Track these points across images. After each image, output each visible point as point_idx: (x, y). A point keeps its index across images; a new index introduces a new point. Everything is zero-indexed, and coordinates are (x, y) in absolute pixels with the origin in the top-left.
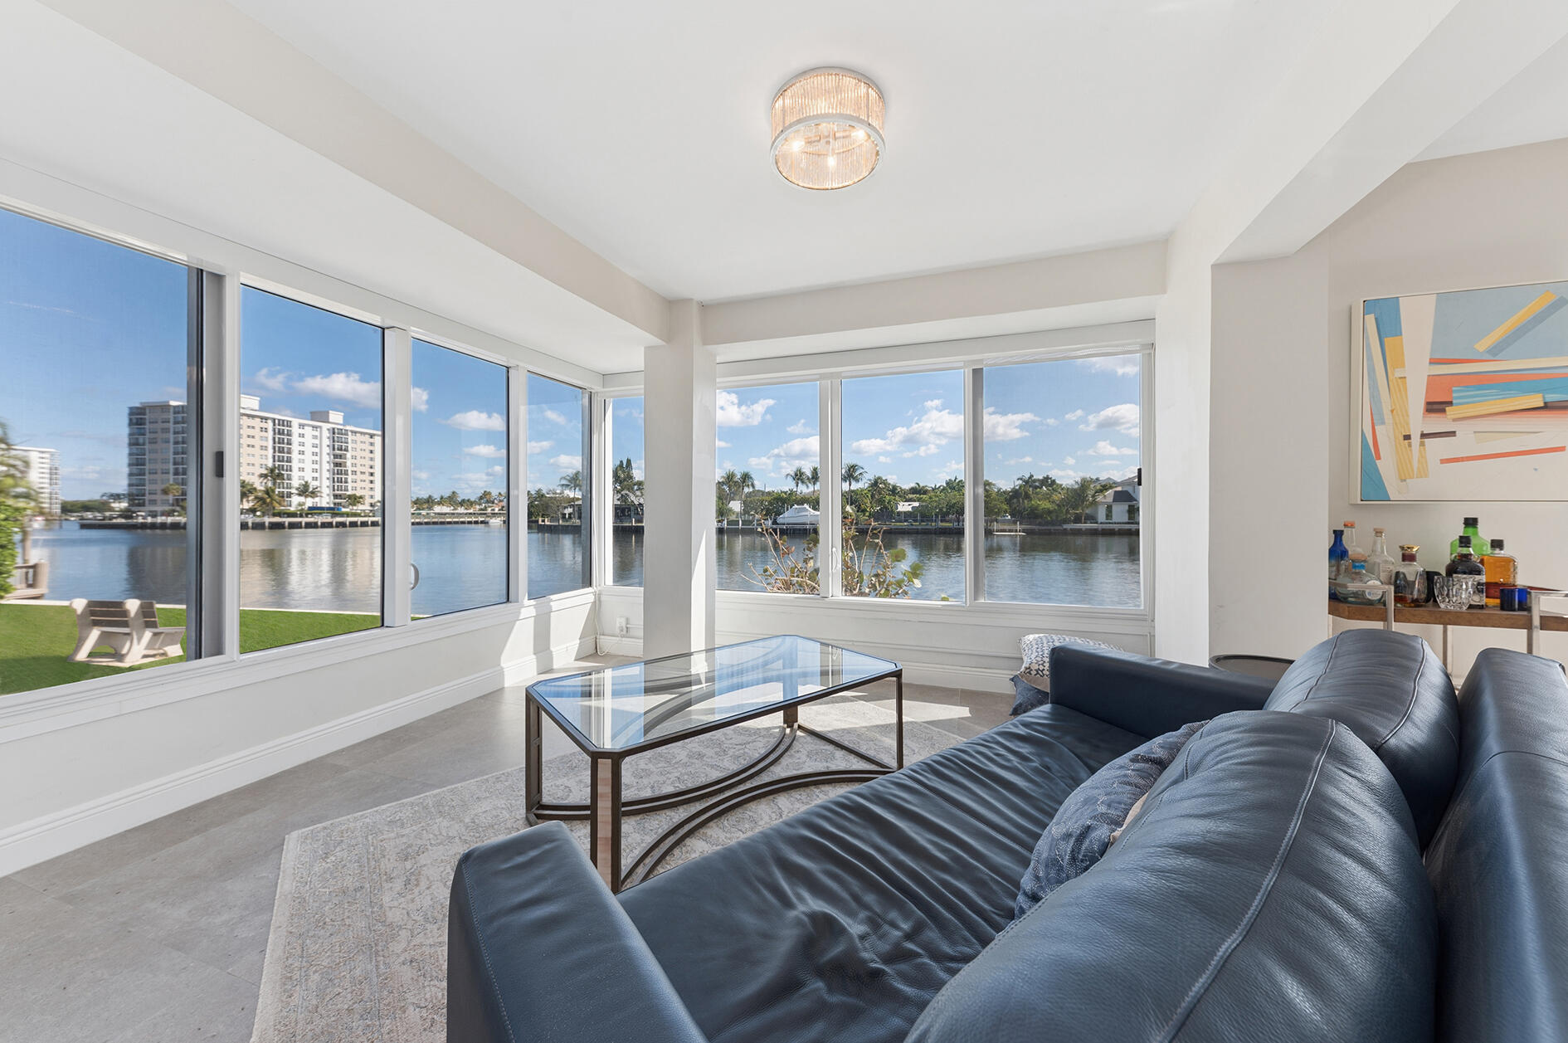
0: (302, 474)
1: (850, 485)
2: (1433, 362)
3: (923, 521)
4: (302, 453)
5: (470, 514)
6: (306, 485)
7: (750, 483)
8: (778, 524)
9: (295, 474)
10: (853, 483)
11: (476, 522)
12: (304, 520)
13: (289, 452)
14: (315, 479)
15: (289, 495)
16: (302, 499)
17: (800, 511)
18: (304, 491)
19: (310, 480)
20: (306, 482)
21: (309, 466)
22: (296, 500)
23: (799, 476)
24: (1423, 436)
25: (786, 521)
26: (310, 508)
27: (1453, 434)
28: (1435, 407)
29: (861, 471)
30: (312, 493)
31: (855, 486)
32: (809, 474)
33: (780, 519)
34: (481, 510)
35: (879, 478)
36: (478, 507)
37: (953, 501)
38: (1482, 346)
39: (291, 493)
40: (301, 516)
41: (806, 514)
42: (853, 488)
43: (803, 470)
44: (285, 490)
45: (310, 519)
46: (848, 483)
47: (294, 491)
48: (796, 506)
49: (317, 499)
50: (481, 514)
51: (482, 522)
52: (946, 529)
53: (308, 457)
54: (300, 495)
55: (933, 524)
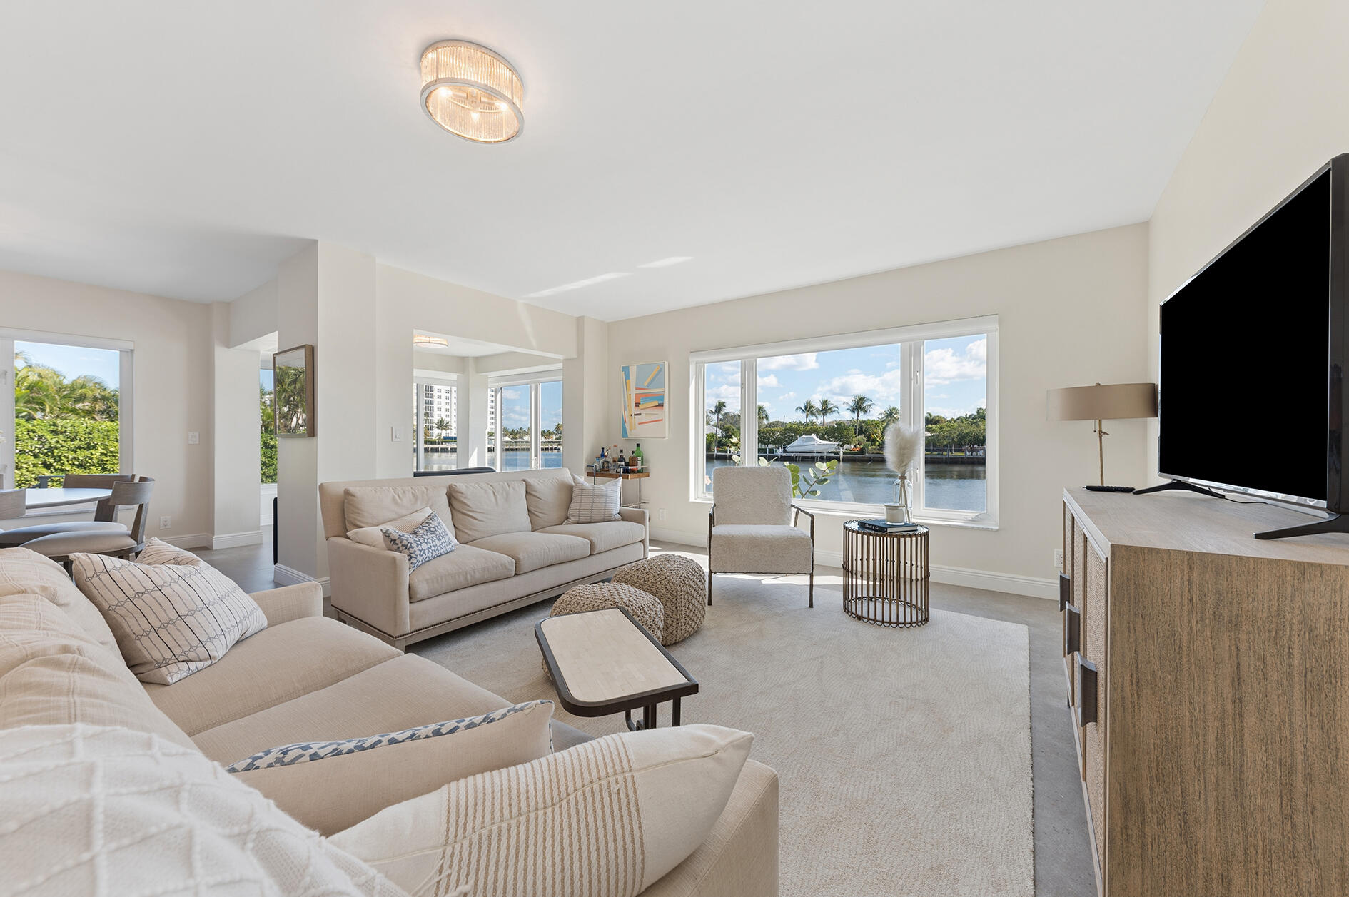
0: (439, 413)
1: (858, 416)
2: (637, 389)
3: (934, 451)
4: (439, 397)
5: (549, 442)
6: (442, 421)
7: (764, 416)
8: (787, 452)
9: (436, 413)
10: (861, 414)
11: (552, 449)
12: (440, 446)
13: (432, 397)
14: (447, 416)
15: (432, 428)
16: (439, 431)
17: (808, 440)
18: (441, 425)
19: (444, 417)
20: (442, 419)
21: (444, 407)
22: (436, 431)
23: (808, 409)
24: (635, 415)
25: (794, 450)
26: (445, 438)
27: (640, 414)
28: (637, 405)
29: (870, 403)
30: (446, 426)
31: (863, 417)
32: (819, 406)
33: (789, 448)
34: (557, 439)
35: (894, 409)
36: (554, 437)
37: (966, 431)
38: (646, 384)
39: (433, 427)
40: (439, 444)
41: (814, 443)
42: (860, 418)
43: (812, 404)
44: (430, 425)
45: (444, 446)
46: (856, 414)
47: (434, 425)
48: (804, 436)
49: (448, 431)
50: (555, 442)
51: (555, 449)
52: (958, 458)
53: (444, 400)
54: (438, 428)
55: (945, 453)
